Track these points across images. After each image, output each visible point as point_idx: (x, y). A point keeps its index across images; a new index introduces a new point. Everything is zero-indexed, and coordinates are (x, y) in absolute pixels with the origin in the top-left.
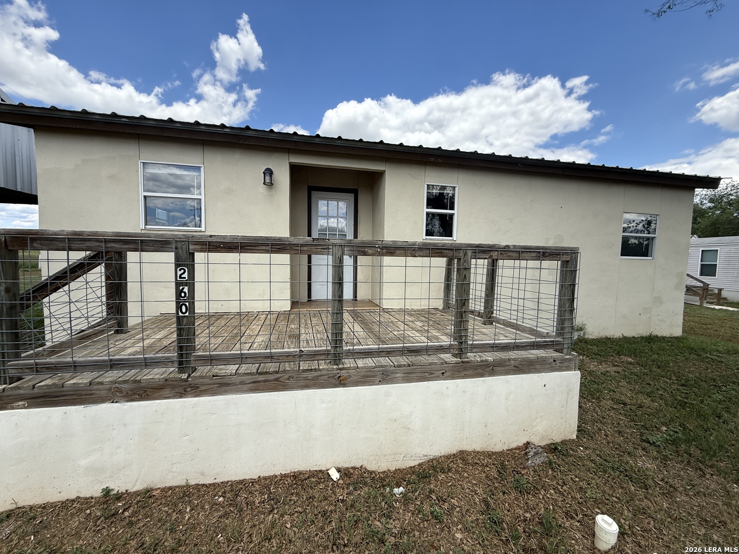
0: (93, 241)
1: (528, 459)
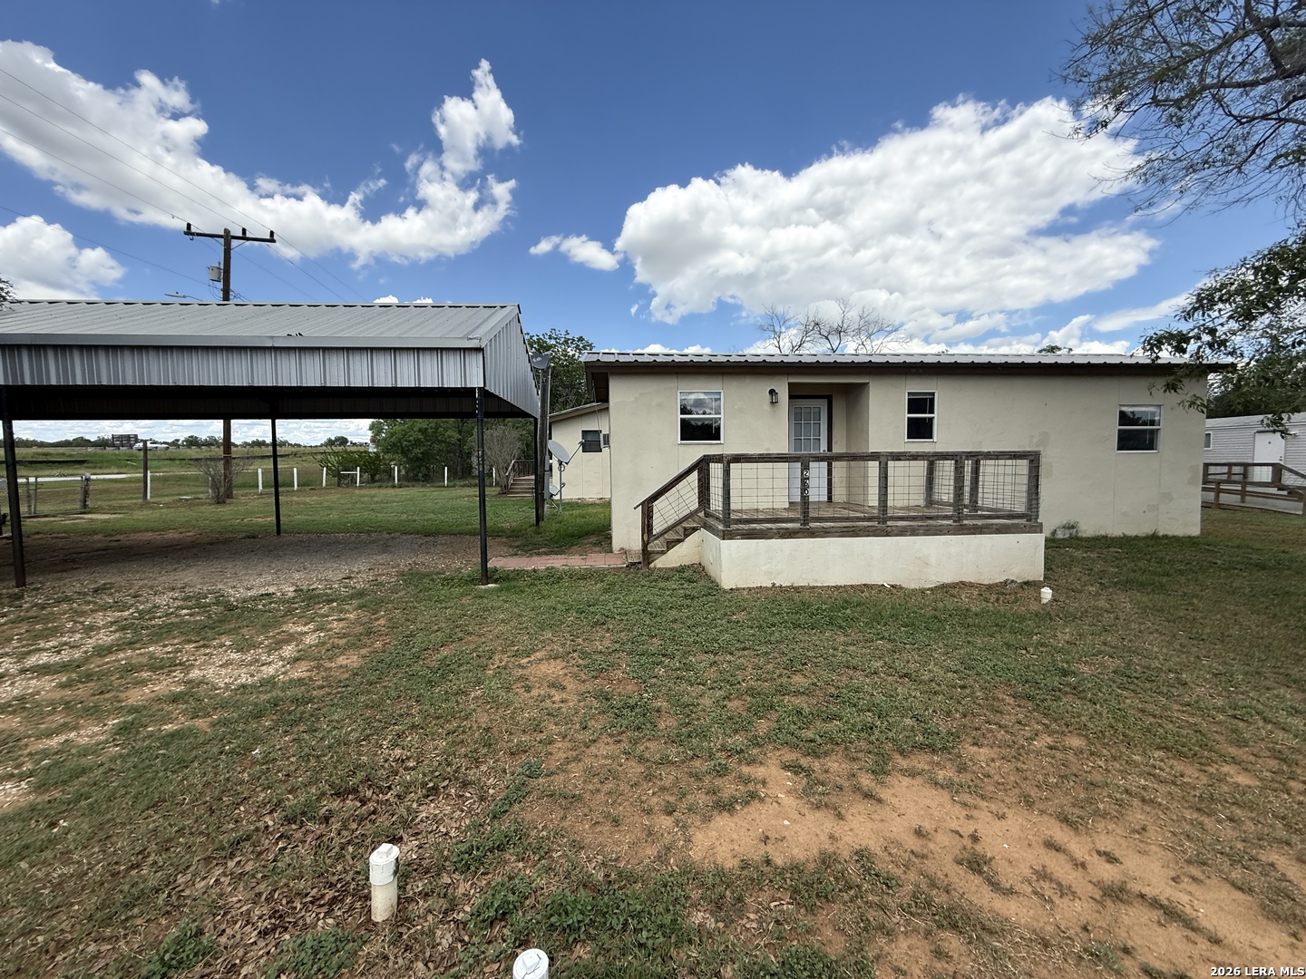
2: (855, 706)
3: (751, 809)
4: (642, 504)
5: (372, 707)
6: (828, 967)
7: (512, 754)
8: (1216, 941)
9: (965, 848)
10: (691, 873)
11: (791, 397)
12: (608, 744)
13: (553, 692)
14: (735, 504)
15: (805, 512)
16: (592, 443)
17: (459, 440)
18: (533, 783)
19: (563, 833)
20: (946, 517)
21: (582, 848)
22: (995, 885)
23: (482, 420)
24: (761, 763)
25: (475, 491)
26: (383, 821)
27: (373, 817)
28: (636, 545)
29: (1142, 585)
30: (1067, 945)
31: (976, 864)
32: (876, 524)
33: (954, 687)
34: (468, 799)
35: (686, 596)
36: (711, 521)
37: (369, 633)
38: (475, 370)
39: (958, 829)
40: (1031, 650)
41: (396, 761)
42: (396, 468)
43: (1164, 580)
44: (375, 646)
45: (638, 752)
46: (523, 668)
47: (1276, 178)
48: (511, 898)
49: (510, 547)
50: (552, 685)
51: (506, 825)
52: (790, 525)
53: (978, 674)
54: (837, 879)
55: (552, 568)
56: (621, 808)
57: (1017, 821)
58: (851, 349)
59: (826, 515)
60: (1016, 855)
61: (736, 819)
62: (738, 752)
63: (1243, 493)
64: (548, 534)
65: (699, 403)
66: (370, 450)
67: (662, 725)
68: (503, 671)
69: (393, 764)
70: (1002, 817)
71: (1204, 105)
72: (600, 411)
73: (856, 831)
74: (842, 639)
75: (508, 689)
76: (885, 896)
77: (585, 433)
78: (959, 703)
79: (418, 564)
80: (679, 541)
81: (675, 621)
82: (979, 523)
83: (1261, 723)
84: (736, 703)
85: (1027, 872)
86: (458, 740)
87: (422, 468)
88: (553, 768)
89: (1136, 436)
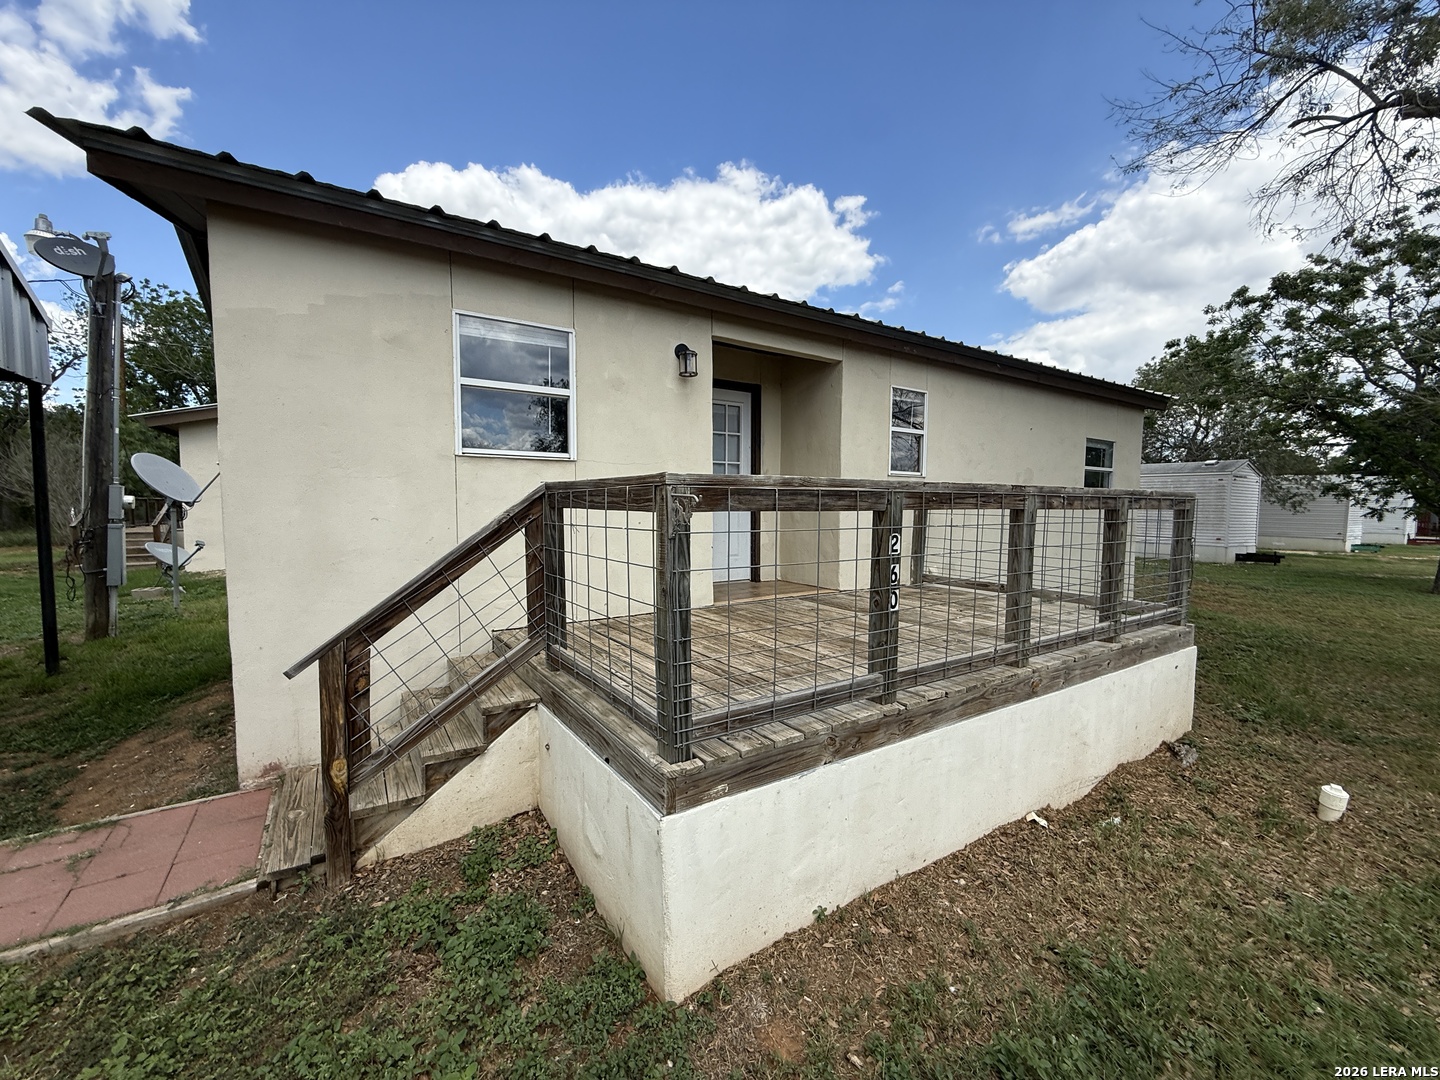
0: (805, 494)
1: (1181, 760)
4: (323, 655)
80: (466, 758)
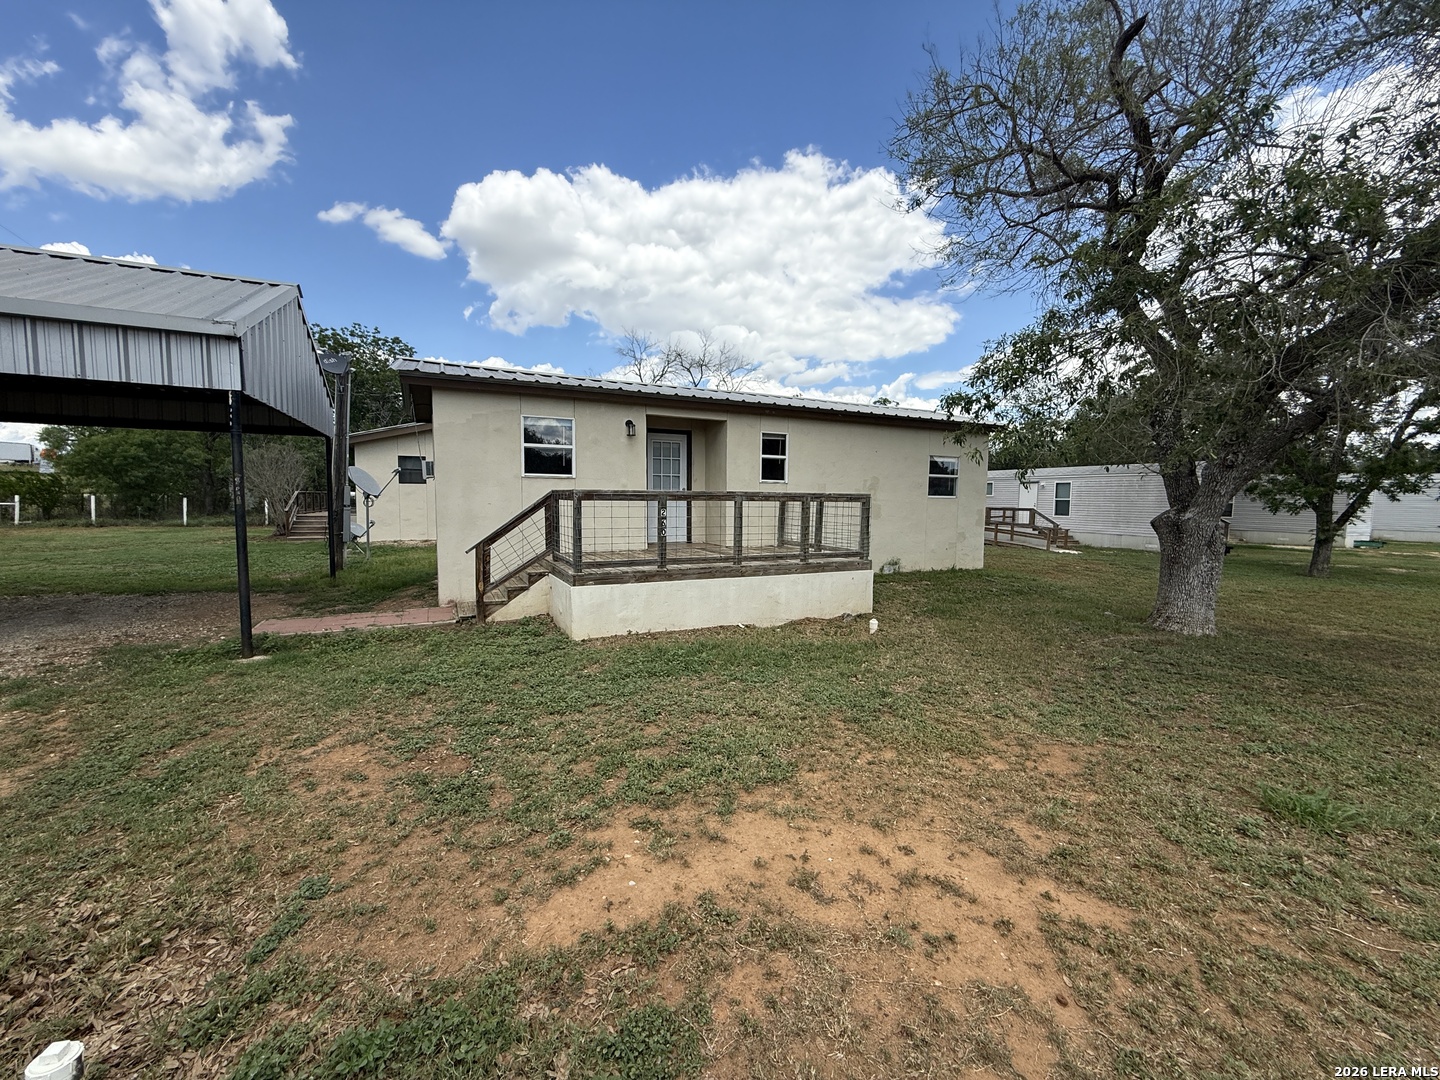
2: (706, 750)
3: (594, 877)
4: (477, 547)
5: (38, 850)
6: (667, 1021)
7: (284, 874)
8: (973, 901)
9: (797, 870)
10: (524, 964)
11: (649, 430)
12: (424, 836)
13: (349, 785)
14: (587, 546)
15: (663, 555)
16: (411, 472)
17: (208, 461)
18: (315, 905)
19: (358, 957)
20: (794, 557)
21: (383, 970)
22: (819, 897)
23: (240, 436)
24: (608, 826)
25: (231, 532)
26: (58, 1011)
27: (38, 1010)
28: (470, 596)
29: (943, 612)
30: (872, 935)
31: (805, 882)
32: (731, 564)
33: (796, 719)
34: (211, 947)
35: (530, 653)
36: (561, 566)
37: (34, 743)
38: (225, 367)
39: (792, 853)
40: (859, 676)
41: (83, 920)
42: (93, 498)
43: (958, 607)
44: (46, 761)
45: (463, 840)
46: (305, 760)
47: (1030, 276)
48: (276, 1058)
49: (291, 605)
50: (349, 777)
51: (274, 967)
52: (646, 568)
53: (817, 704)
54: (680, 929)
55: (353, 630)
56: (438, 910)
57: (841, 835)
58: (713, 385)
59: (685, 556)
60: (837, 866)
61: (577, 892)
62: (583, 819)
63: (1012, 533)
64: (348, 586)
65: (550, 431)
66: (42, 470)
67: (495, 803)
68: (274, 770)
69: (78, 926)
70: (828, 834)
71: (986, 204)
72: (421, 433)
73: (701, 876)
74: (697, 683)
75: (281, 792)
76: (725, 934)
77: (402, 459)
78: (799, 733)
79: (133, 636)
80: (523, 589)
81: (516, 682)
82: (822, 561)
83: (1012, 718)
84: (584, 765)
85: (845, 879)
86: (196, 871)
87: (143, 499)
88: (345, 881)
89: (942, 484)
